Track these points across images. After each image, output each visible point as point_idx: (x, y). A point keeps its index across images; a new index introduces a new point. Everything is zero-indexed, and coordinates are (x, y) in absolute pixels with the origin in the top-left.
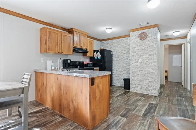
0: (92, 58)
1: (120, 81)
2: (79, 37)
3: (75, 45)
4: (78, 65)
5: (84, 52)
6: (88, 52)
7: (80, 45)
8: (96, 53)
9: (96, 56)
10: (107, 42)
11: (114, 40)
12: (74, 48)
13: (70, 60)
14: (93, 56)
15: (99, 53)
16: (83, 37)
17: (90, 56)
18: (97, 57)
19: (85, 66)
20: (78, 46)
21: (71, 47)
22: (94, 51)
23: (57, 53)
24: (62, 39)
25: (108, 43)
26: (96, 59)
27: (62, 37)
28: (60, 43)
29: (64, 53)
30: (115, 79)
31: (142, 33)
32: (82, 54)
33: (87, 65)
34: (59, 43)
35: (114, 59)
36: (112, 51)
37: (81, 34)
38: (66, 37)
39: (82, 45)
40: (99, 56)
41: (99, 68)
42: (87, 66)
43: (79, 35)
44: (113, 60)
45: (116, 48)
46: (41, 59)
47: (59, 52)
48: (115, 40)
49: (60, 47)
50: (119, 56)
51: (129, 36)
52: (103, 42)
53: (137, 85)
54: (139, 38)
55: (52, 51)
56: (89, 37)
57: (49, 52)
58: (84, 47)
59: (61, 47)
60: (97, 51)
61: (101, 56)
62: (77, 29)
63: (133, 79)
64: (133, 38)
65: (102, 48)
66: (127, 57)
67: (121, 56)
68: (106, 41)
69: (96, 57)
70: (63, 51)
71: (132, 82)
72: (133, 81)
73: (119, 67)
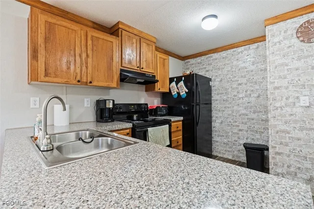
0: (166, 96)
1: (231, 147)
2: (135, 45)
3: (126, 64)
4: (135, 113)
5: (149, 82)
6: (157, 81)
7: (138, 65)
8: (174, 83)
9: (176, 90)
10: (199, 60)
11: (215, 56)
12: (121, 70)
13: (113, 101)
14: (168, 91)
15: (182, 83)
16: (144, 45)
17: (162, 90)
18: (179, 93)
19: (151, 115)
20: (134, 67)
21: (114, 69)
22: (171, 80)
23: (75, 82)
24: (90, 47)
25: (201, 63)
26: (176, 96)
27: (90, 42)
28: (84, 56)
29: (94, 83)
30: (217, 142)
31: (308, 21)
32: (144, 86)
33: (155, 111)
34: (80, 56)
35: (215, 96)
36: (210, 80)
37: (141, 38)
38: (100, 41)
39: (144, 65)
40: (183, 90)
41: (182, 118)
42: (156, 115)
43: (134, 41)
44: (212, 98)
45: (220, 72)
46: (32, 99)
47: (79, 81)
48: (215, 54)
49: (84, 68)
50: (226, 89)
51: (263, 38)
52: (187, 62)
53: (292, 169)
54: (298, 37)
55: (56, 76)
56: (158, 49)
57: (47, 79)
58: (148, 70)
59: (87, 67)
60: (179, 79)
61: (187, 91)
62: (129, 27)
63: (280, 151)
64: (276, 40)
65: (188, 73)
66: (248, 93)
67: (233, 89)
68: (195, 59)
69: (174, 93)
70: (92, 78)
71: (273, 158)
72: (278, 157)
73: (229, 115)
